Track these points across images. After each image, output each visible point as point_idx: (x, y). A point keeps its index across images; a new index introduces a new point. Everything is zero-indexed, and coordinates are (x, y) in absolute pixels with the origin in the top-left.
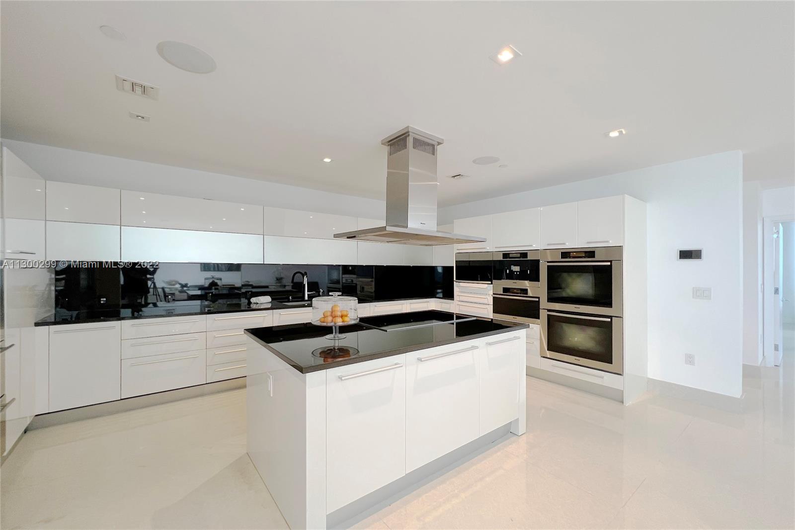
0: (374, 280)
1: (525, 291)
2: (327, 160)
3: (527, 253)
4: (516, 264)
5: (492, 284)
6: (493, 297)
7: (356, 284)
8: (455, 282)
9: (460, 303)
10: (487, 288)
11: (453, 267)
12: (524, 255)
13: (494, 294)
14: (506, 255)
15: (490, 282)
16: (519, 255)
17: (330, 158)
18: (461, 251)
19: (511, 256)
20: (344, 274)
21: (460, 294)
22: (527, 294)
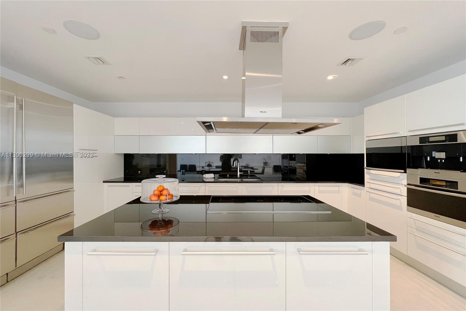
0: (305, 165)
1: (453, 184)
2: (225, 77)
3: (456, 135)
4: (440, 149)
5: (405, 172)
6: (408, 188)
7: (296, 168)
8: (365, 169)
9: (370, 190)
10: (399, 177)
11: (364, 154)
12: (453, 137)
13: (408, 184)
14: (424, 139)
15: (403, 171)
16: (443, 138)
17: (227, 75)
18: (371, 138)
19: (431, 139)
20: (290, 160)
21: (370, 181)
22: (457, 189)
